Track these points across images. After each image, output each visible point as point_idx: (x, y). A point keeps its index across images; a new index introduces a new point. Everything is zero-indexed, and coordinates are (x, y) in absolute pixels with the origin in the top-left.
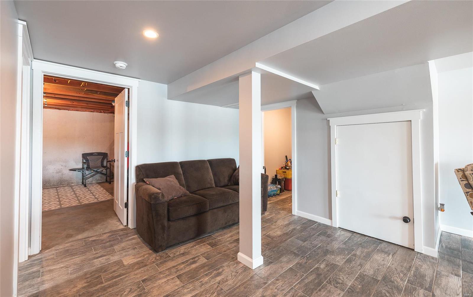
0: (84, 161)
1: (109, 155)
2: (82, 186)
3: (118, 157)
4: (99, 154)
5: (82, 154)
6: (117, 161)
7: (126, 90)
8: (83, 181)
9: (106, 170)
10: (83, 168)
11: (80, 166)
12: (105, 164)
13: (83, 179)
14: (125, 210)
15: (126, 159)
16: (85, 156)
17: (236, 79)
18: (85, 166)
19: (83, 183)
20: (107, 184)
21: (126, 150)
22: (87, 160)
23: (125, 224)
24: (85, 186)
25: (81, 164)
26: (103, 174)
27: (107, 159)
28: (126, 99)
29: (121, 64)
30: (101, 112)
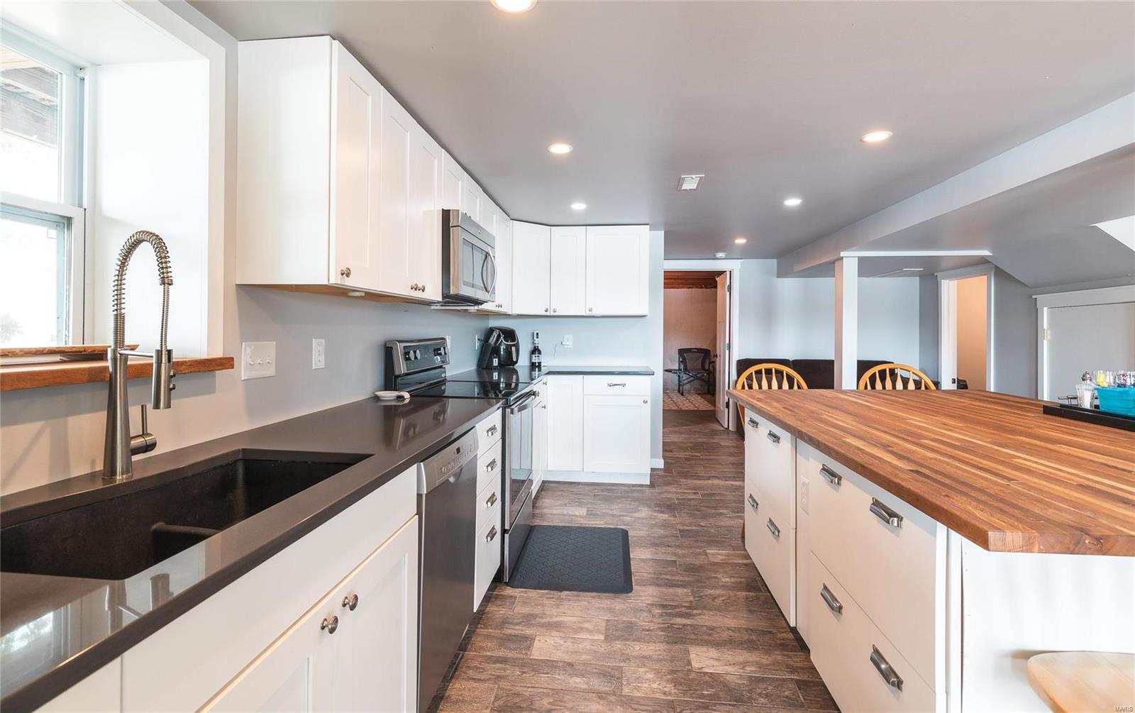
0: (681, 360)
1: (711, 350)
2: (679, 395)
3: (720, 352)
4: (699, 350)
5: (679, 350)
6: (720, 356)
7: (728, 273)
8: (679, 388)
9: (708, 374)
10: (680, 370)
11: (676, 367)
12: (707, 367)
13: (679, 385)
14: (727, 410)
15: (727, 352)
16: (681, 352)
17: (833, 262)
18: (682, 367)
19: (679, 391)
20: (709, 397)
21: (727, 342)
22: (684, 359)
23: (727, 427)
24: (682, 395)
25: (677, 364)
26: (702, 380)
27: (710, 359)
28: (728, 283)
29: (720, 255)
30: (702, 288)
